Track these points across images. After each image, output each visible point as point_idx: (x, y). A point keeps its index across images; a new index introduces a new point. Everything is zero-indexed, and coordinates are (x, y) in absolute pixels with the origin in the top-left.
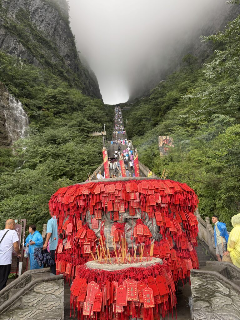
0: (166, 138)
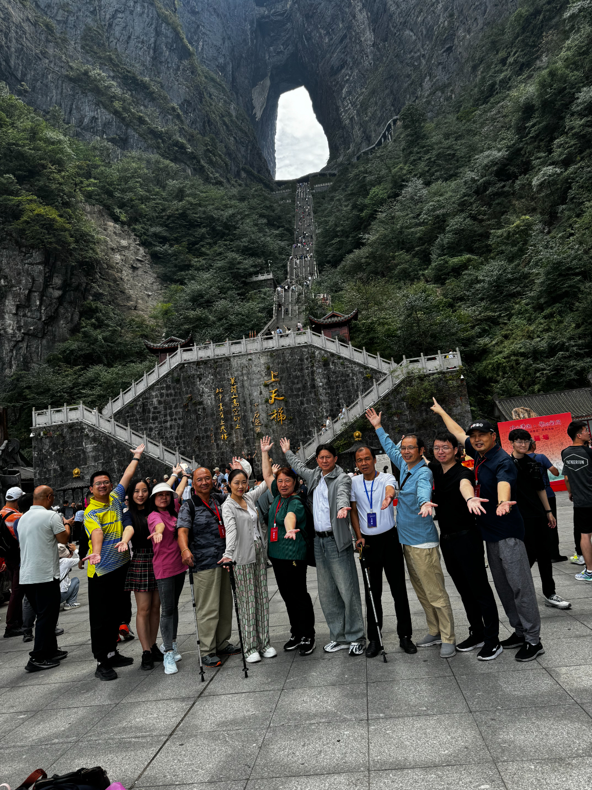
0: (324, 295)
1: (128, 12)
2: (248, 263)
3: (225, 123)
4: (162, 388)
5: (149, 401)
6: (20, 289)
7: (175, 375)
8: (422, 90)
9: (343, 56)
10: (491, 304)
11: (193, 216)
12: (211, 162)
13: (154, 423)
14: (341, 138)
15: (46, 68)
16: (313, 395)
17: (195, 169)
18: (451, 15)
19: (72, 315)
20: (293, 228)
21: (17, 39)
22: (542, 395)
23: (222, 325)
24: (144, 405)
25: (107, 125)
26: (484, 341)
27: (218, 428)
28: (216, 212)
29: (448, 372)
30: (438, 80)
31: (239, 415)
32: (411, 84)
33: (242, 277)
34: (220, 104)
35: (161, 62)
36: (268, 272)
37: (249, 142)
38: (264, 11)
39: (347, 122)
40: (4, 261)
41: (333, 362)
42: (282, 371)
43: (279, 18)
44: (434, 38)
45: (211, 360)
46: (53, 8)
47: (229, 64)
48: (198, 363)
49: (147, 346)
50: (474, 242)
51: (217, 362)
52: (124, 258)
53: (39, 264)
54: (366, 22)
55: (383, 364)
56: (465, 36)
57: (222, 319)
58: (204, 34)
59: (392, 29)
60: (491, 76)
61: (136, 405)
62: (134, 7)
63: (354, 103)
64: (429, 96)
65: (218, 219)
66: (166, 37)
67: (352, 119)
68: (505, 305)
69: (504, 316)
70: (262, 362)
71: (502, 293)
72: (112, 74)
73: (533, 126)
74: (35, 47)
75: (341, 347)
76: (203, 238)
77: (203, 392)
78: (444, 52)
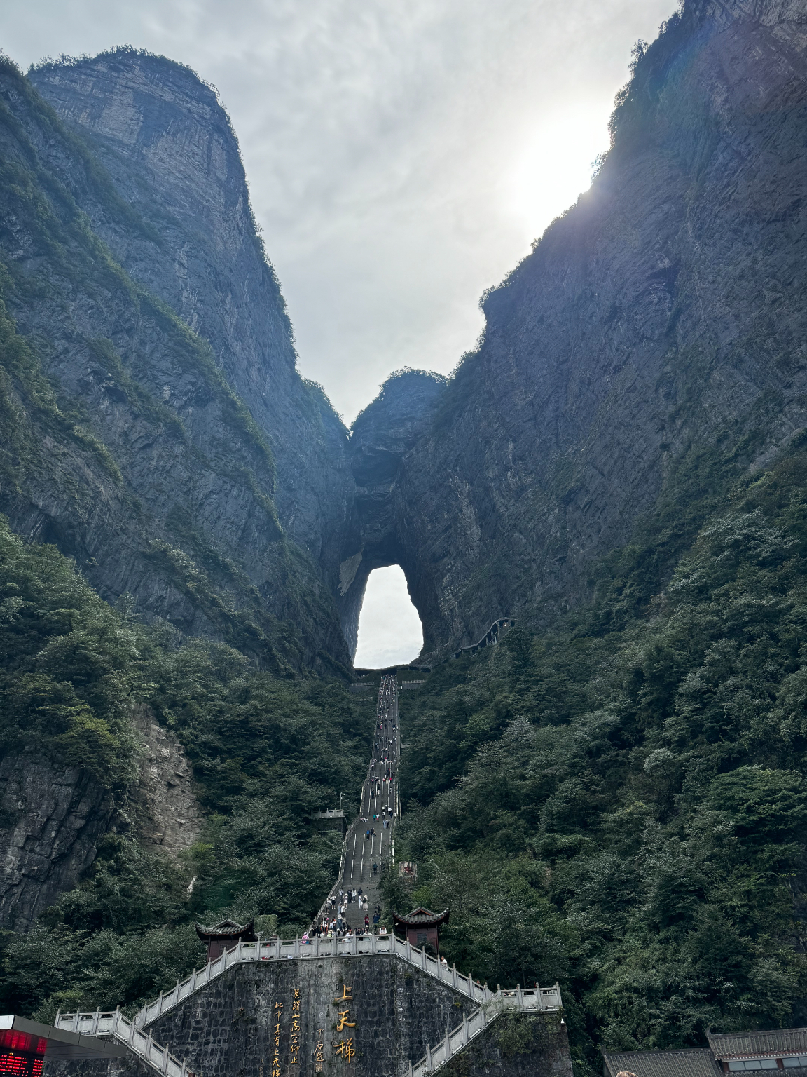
1: (222, 495)
2: (314, 792)
3: (306, 603)
4: (210, 995)
5: (192, 1010)
6: (38, 815)
7: (230, 978)
8: (533, 594)
9: (446, 545)
10: (602, 912)
11: (254, 723)
12: (283, 650)
13: (193, 1044)
14: (438, 628)
15: (122, 544)
16: (391, 1023)
17: (264, 659)
18: (564, 528)
19: (88, 852)
20: (373, 737)
21: (100, 516)
22: (656, 1053)
23: (273, 884)
24: (185, 1016)
25: (175, 605)
26: (594, 964)
27: (269, 1060)
28: (284, 719)
29: (548, 1013)
30: (550, 588)
31: (297, 1044)
32: (521, 586)
33: (306, 812)
34: (304, 582)
35: (247, 543)
36: (339, 808)
37: (330, 623)
38: (364, 491)
39: (447, 612)
40: (29, 779)
41: (418, 981)
42: (357, 985)
43: (379, 499)
44: (546, 546)
45: (275, 962)
46: (146, 487)
47: (319, 539)
48: (259, 965)
49: (197, 930)
50: (588, 815)
51: (280, 966)
52: (161, 772)
53: (69, 785)
54: (473, 517)
55: (475, 989)
56: (579, 550)
57: (275, 874)
58: (297, 509)
59: (501, 529)
60: (606, 604)
61: (176, 1015)
62: (230, 490)
63: (456, 594)
64: (540, 602)
65: (285, 730)
66: (258, 519)
67: (452, 610)
68: (619, 914)
69: (618, 930)
70: (335, 971)
71: (615, 897)
72: (192, 553)
73: (645, 695)
74: (117, 523)
75: (427, 960)
76: (263, 751)
77: (258, 1006)
78: (557, 561)
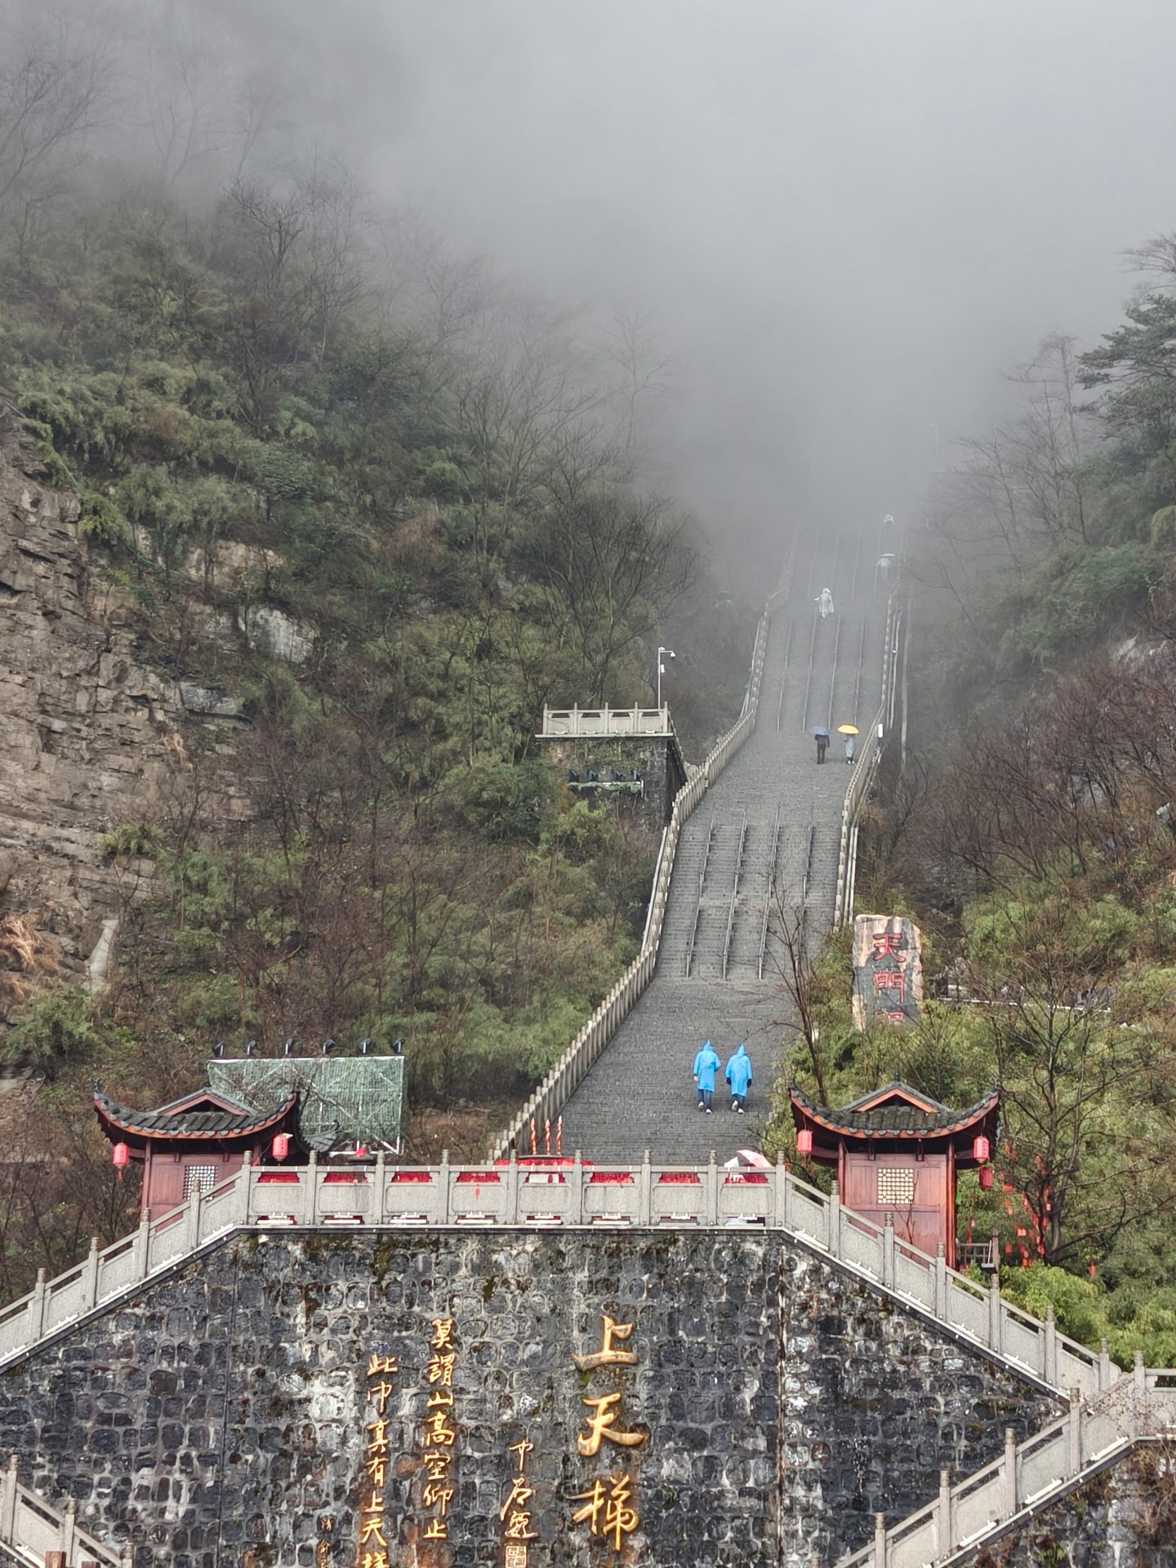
0: (890, 923)
4: (153, 1321)
5: (91, 1364)
13: (99, 1464)
24: (69, 1380)
27: (354, 1523)
31: (444, 1484)
41: (862, 1320)
42: (649, 1321)
45: (369, 1232)
48: (313, 1238)
55: (1066, 1358)
61: (38, 1375)
